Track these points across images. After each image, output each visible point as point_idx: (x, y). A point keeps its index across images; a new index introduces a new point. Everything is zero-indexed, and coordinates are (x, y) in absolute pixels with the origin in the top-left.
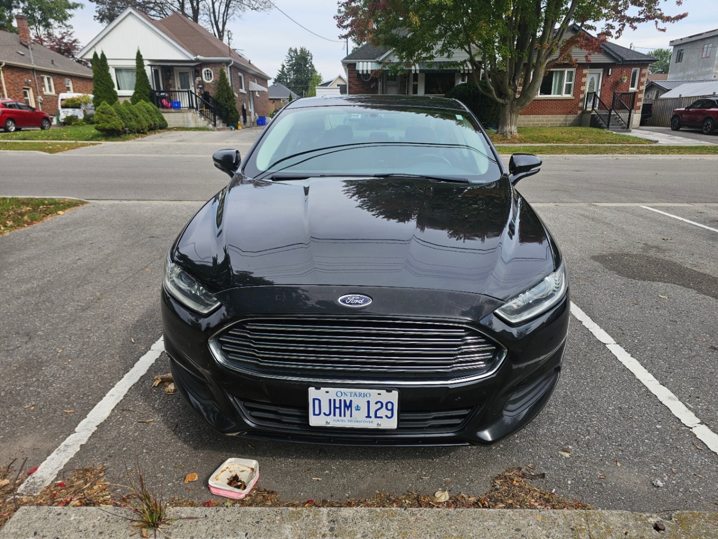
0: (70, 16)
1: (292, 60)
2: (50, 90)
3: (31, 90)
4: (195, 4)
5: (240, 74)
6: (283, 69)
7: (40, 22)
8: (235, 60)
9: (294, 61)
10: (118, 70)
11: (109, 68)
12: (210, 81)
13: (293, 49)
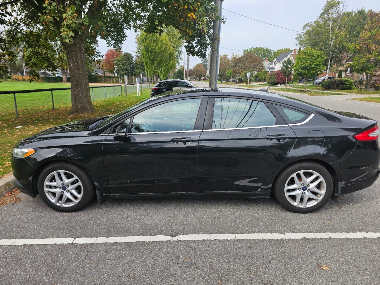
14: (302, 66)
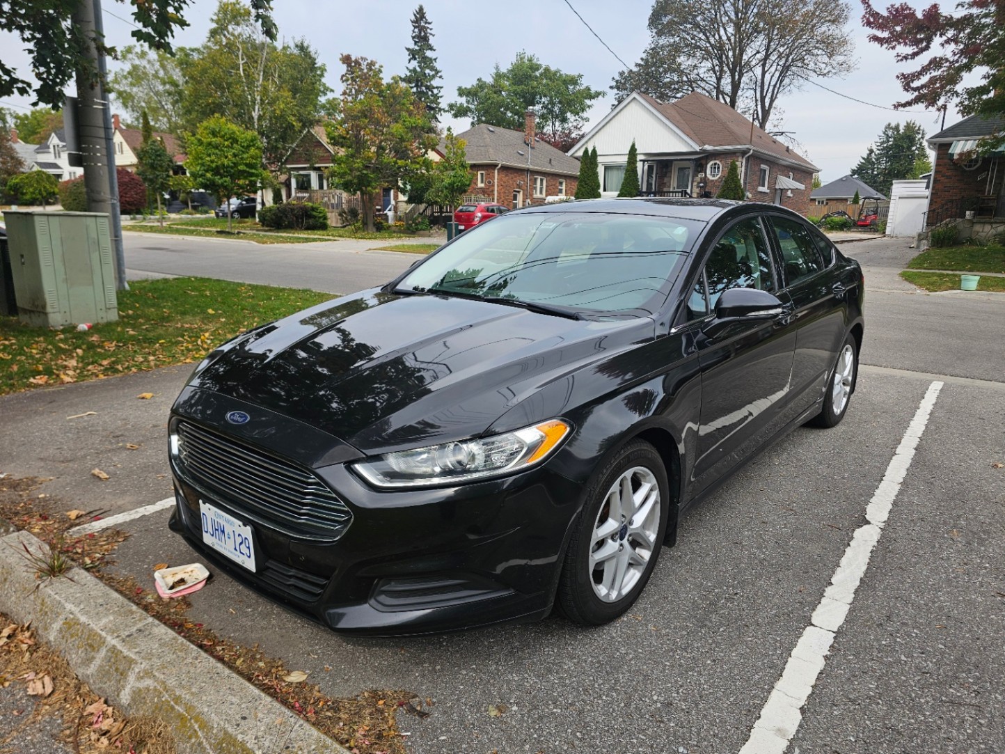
0: (589, 107)
1: (888, 141)
2: (541, 193)
3: (521, 193)
4: (737, 77)
5: (763, 166)
6: (870, 154)
7: (557, 117)
8: (755, 149)
9: (891, 143)
10: (607, 168)
11: (597, 166)
12: (716, 178)
13: (893, 125)
14: (214, 165)
